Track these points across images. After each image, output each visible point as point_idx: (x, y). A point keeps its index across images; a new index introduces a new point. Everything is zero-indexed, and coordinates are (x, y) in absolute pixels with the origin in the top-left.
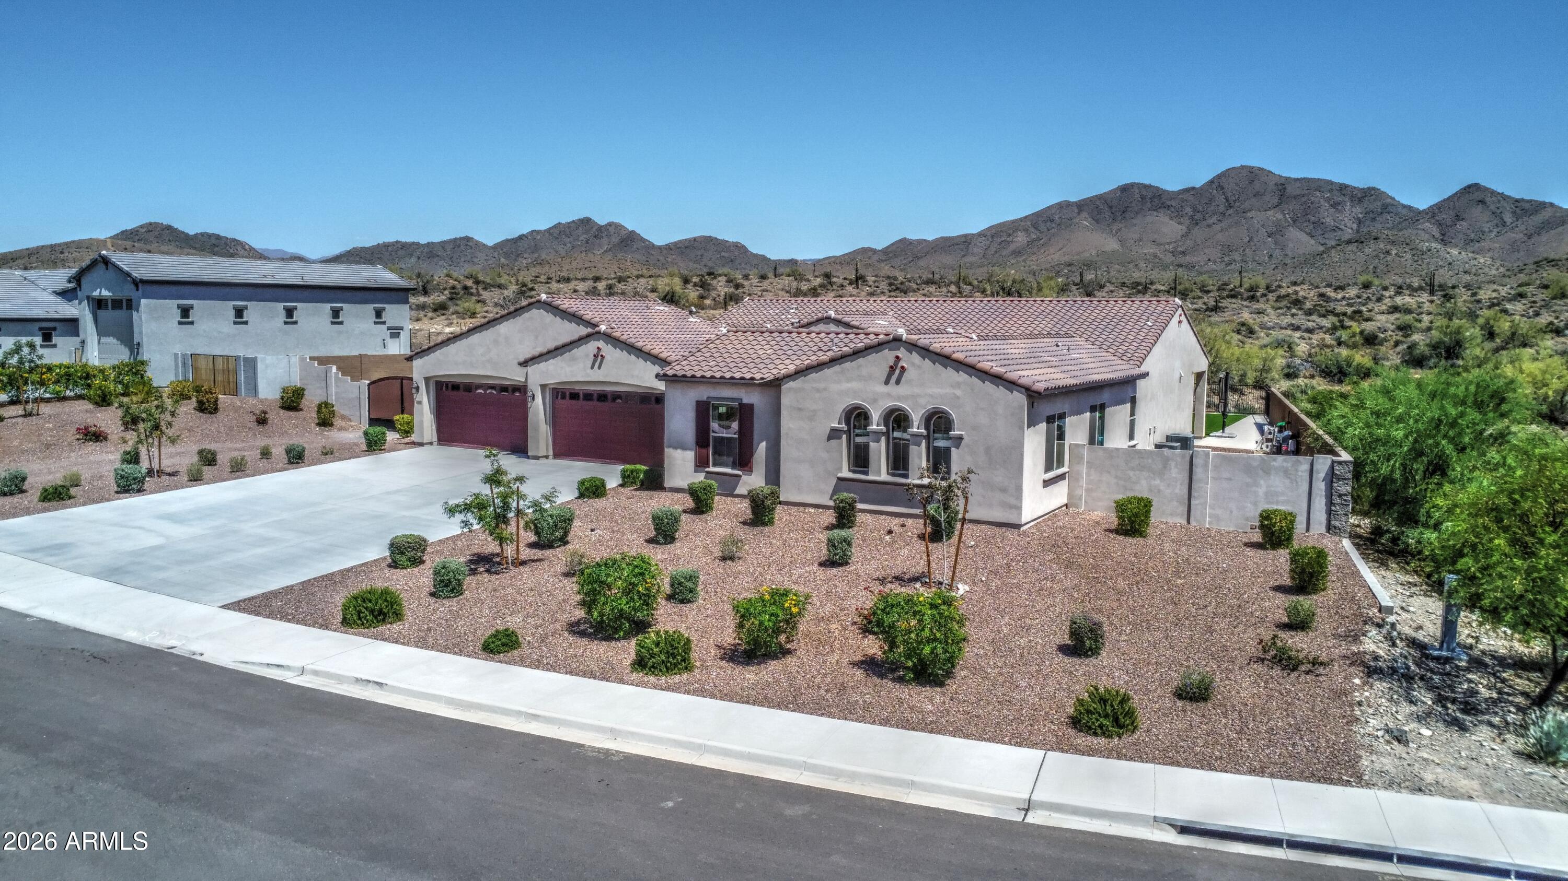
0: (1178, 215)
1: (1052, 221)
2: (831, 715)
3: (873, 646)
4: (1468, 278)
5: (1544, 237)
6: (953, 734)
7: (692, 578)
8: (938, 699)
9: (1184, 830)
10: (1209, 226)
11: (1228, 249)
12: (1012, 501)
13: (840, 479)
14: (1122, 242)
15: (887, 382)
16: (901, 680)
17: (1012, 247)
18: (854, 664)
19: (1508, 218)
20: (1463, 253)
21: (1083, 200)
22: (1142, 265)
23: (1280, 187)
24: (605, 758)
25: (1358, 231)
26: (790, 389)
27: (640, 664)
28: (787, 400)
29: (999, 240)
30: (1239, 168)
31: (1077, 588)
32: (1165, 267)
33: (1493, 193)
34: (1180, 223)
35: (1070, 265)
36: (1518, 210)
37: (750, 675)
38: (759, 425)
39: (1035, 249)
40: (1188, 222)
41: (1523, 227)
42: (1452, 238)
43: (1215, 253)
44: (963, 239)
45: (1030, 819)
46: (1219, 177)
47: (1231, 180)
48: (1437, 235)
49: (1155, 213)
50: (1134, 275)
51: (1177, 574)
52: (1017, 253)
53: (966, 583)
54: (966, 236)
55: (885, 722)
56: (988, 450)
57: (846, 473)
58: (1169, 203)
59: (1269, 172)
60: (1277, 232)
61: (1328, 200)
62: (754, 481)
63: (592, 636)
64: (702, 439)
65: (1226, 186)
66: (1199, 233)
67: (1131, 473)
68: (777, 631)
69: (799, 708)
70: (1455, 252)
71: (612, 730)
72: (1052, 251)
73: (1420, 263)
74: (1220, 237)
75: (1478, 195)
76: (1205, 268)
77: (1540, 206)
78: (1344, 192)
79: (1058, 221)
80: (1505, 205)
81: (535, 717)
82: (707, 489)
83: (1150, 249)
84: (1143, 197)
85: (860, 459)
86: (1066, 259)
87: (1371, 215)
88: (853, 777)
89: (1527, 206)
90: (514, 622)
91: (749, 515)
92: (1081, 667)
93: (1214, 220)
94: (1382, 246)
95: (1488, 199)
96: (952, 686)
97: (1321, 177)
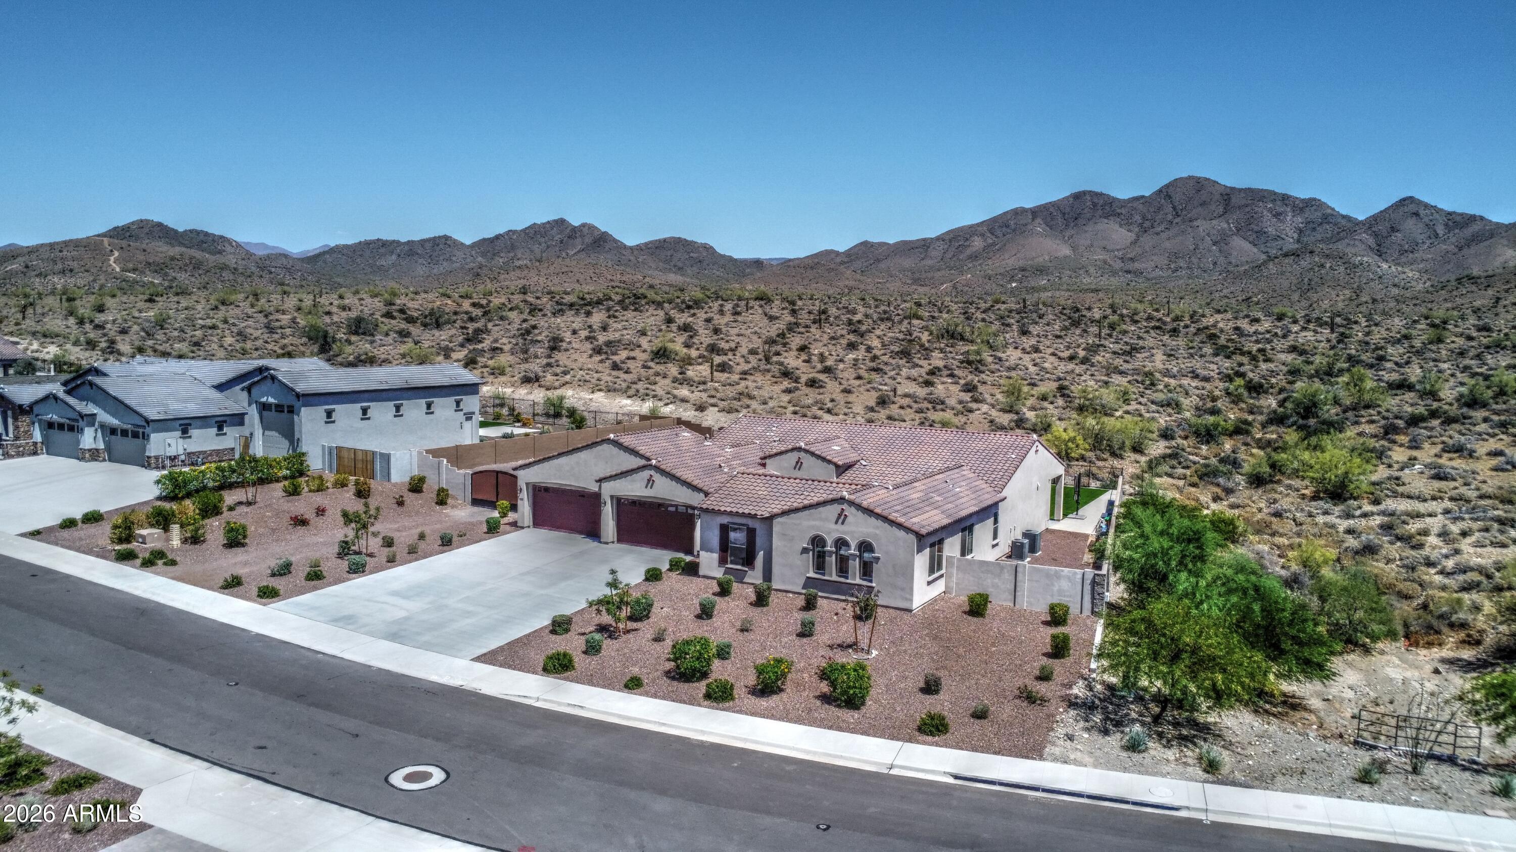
0: (1127, 222)
1: (1007, 226)
2: (805, 724)
3: (825, 687)
4: (1395, 291)
5: (1473, 250)
6: (862, 734)
7: (729, 646)
8: (856, 716)
9: (956, 777)
10: (1157, 234)
11: (1175, 256)
12: (908, 596)
13: (808, 578)
14: (1074, 248)
15: (836, 522)
16: (839, 706)
17: (968, 252)
18: (818, 697)
19: (1440, 230)
20: (1393, 268)
21: (1037, 207)
22: (1092, 270)
23: (1226, 197)
24: (702, 745)
25: (1298, 241)
26: (778, 522)
27: (708, 696)
28: (776, 528)
29: (957, 244)
30: (1186, 178)
31: (936, 653)
32: (1114, 273)
33: (1426, 206)
34: (1130, 231)
35: (1023, 270)
36: (1450, 223)
37: (764, 703)
38: (759, 541)
39: (991, 254)
40: (1137, 229)
41: (1454, 240)
42: (1388, 249)
43: (1163, 261)
44: (923, 243)
45: (891, 772)
46: (1167, 186)
47: (1178, 190)
48: (1374, 246)
49: (1106, 221)
50: (1084, 281)
51: (993, 645)
52: (974, 257)
53: (877, 649)
54: (924, 240)
55: (830, 728)
56: (894, 566)
57: (811, 574)
58: (1119, 211)
59: (1215, 182)
60: (1221, 241)
61: (1270, 210)
62: (755, 576)
63: (679, 680)
64: (725, 547)
65: (1172, 195)
66: (1147, 241)
67: (982, 575)
68: (777, 679)
69: (790, 720)
70: (1385, 266)
71: (702, 731)
72: (1007, 256)
73: (1352, 276)
74: (1167, 244)
75: (1412, 208)
76: (1153, 275)
77: (1472, 219)
78: (1287, 202)
79: (1013, 227)
80: (1438, 217)
81: (664, 724)
82: (729, 582)
83: (1100, 256)
84: (1095, 205)
85: (820, 566)
86: (1021, 263)
87: (1311, 225)
88: (815, 753)
89: (1458, 218)
90: (636, 671)
91: (753, 597)
92: (929, 699)
93: (1162, 227)
94: (1317, 259)
95: (1422, 212)
96: (864, 710)
97: (1265, 188)
